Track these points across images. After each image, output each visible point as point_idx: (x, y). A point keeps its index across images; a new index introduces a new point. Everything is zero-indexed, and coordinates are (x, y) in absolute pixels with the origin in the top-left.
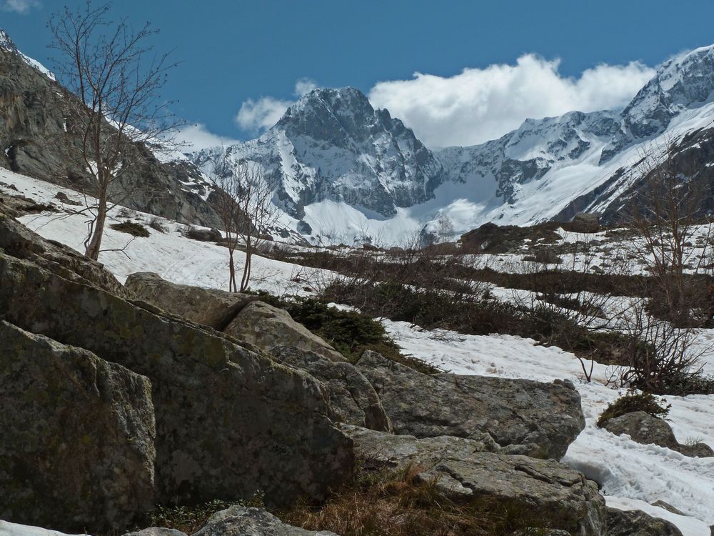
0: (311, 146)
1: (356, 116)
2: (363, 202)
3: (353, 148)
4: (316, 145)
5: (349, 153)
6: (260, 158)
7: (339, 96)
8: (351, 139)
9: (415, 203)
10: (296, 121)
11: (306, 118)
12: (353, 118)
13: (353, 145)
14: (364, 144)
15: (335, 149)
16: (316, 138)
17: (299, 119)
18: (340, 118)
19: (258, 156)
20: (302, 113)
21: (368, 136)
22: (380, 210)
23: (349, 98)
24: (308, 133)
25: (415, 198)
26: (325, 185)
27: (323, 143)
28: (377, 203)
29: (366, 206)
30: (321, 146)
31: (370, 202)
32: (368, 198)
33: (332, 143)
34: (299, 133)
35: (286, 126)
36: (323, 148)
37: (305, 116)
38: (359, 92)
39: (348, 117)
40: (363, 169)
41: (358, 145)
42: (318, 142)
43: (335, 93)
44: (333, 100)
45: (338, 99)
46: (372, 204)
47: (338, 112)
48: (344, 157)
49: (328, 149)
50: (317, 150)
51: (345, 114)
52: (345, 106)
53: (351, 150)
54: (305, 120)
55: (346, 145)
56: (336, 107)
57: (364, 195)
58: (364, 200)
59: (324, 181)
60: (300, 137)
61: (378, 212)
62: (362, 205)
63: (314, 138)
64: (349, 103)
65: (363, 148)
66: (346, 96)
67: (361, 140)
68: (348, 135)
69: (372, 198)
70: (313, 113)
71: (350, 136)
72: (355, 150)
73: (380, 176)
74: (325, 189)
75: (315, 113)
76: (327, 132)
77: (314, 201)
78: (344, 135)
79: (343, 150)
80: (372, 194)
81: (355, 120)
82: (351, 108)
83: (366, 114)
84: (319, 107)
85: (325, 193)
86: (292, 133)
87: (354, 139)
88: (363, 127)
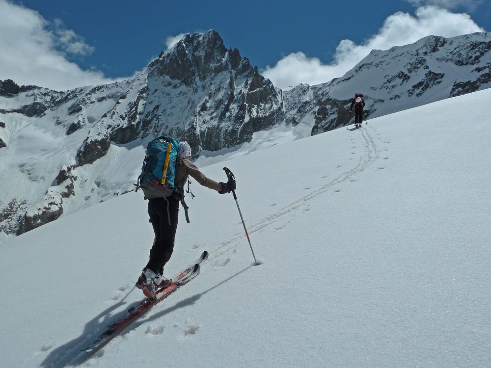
0: (165, 85)
1: (206, 56)
4: (170, 84)
5: (190, 92)
7: (201, 38)
8: (197, 78)
10: (162, 63)
11: (170, 60)
12: (203, 57)
14: (204, 83)
15: (184, 88)
16: (172, 78)
17: (164, 61)
20: (168, 55)
23: (206, 40)
24: (168, 74)
26: (155, 121)
27: (177, 82)
30: (174, 84)
33: (182, 82)
34: (162, 74)
36: (175, 87)
37: (170, 58)
39: (200, 57)
40: (190, 108)
41: (199, 84)
42: (172, 82)
43: (198, 37)
44: (195, 43)
45: (198, 42)
47: (196, 53)
48: (186, 96)
49: (179, 87)
50: (169, 89)
51: (199, 54)
54: (168, 61)
56: (196, 49)
59: (155, 119)
64: (205, 44)
65: (202, 86)
68: (197, 74)
70: (175, 55)
72: (195, 88)
73: (200, 115)
74: (152, 127)
75: (177, 55)
76: (181, 72)
77: (136, 139)
78: (194, 74)
79: (189, 88)
80: (184, 135)
81: (204, 60)
82: (206, 48)
83: (216, 54)
84: (180, 49)
85: (151, 131)
86: (156, 73)
87: (200, 78)
88: (209, 66)
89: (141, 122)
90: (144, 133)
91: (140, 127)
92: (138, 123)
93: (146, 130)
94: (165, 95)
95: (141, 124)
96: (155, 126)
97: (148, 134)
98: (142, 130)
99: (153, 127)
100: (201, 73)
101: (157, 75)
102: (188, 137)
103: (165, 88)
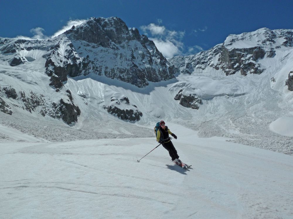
0: (85, 46)
1: (117, 30)
2: (120, 77)
3: (114, 47)
4: (88, 45)
5: (111, 50)
6: (45, 48)
8: (113, 43)
9: (162, 80)
10: (77, 32)
11: (84, 30)
12: (115, 31)
13: (114, 45)
14: (122, 45)
15: (101, 48)
17: (79, 31)
18: (106, 31)
19: (44, 47)
20: (81, 28)
21: (125, 41)
23: (113, 21)
24: (84, 39)
25: (162, 77)
26: (91, 65)
27: (94, 45)
28: (132, 78)
29: (123, 79)
30: (92, 46)
31: (126, 77)
32: (124, 74)
33: (99, 45)
34: (78, 39)
35: (70, 34)
36: (94, 47)
37: (83, 29)
38: (120, 19)
39: (112, 30)
40: (121, 57)
41: (118, 45)
42: (90, 44)
43: (104, 20)
44: (103, 23)
45: (106, 22)
46: (128, 78)
47: (105, 29)
48: (107, 52)
49: (97, 47)
50: (89, 48)
51: (110, 29)
52: (110, 25)
53: (113, 48)
54: (83, 31)
55: (109, 46)
56: (105, 26)
57: (121, 72)
58: (122, 75)
59: (90, 63)
60: (78, 41)
61: (133, 84)
62: (119, 79)
63: (88, 42)
64: (113, 23)
65: (121, 47)
66: (111, 21)
67: (120, 43)
68: (110, 41)
69: (128, 74)
70: (88, 28)
71: (113, 41)
72: (116, 48)
73: (134, 61)
74: (90, 68)
75: (90, 27)
76: (96, 38)
77: (80, 75)
79: (107, 48)
80: (128, 72)
81: (116, 32)
82: (114, 26)
83: (123, 30)
84: (93, 24)
85: (91, 71)
86: (73, 38)
87: (115, 43)
88: (121, 36)
89: (82, 64)
90: (85, 72)
91: (82, 67)
92: (80, 64)
94: (88, 51)
95: (82, 65)
96: (93, 68)
97: (89, 73)
98: (83, 69)
100: (115, 39)
101: (74, 39)
102: (132, 73)
103: (85, 47)
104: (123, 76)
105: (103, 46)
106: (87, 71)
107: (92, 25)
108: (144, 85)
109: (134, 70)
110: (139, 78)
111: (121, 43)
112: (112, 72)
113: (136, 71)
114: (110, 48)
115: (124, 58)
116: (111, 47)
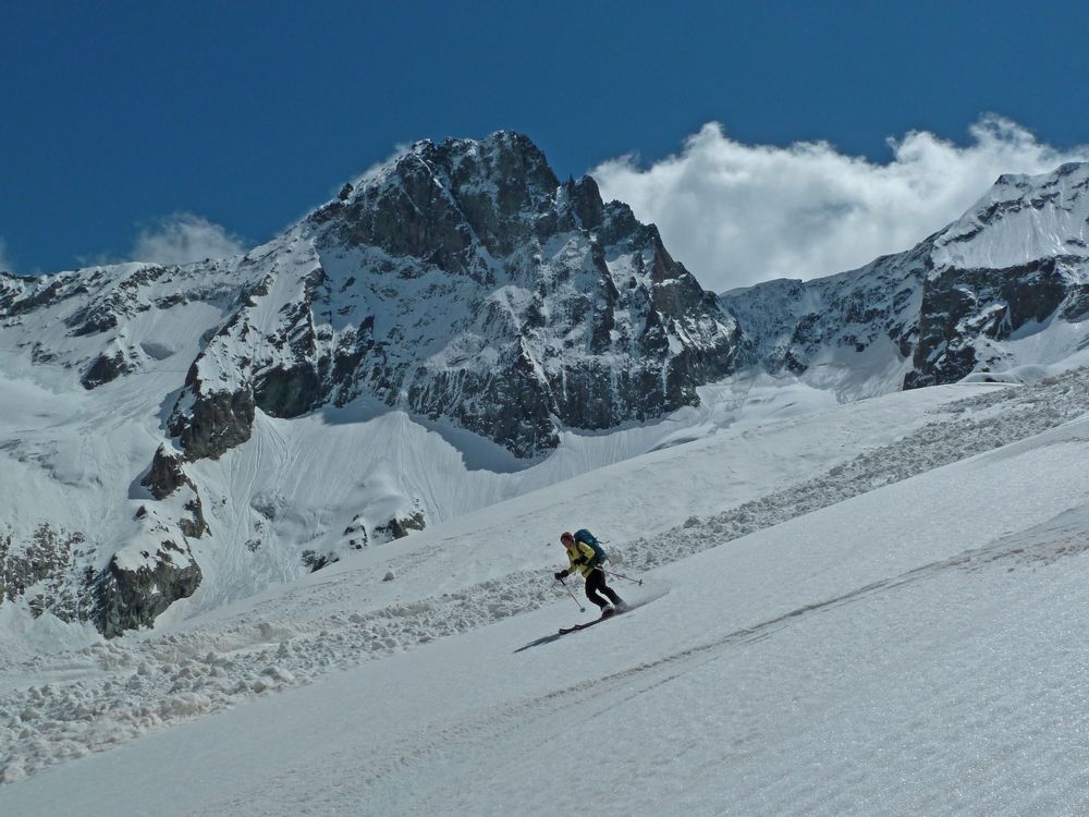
0: (373, 270)
1: (502, 195)
2: (461, 411)
3: (479, 270)
4: (388, 267)
5: (467, 287)
7: (474, 151)
8: (482, 251)
10: (354, 212)
11: (379, 204)
12: (494, 197)
13: (483, 263)
14: (511, 260)
15: (436, 275)
16: (394, 251)
17: (362, 206)
18: (463, 199)
20: (373, 193)
21: (526, 241)
22: (506, 436)
23: (495, 153)
24: (377, 242)
26: (371, 360)
27: (410, 263)
28: (502, 413)
29: (468, 421)
30: (401, 268)
31: (481, 411)
32: (479, 397)
33: (430, 261)
34: (354, 242)
35: (327, 225)
36: (407, 274)
37: (379, 199)
38: (523, 139)
39: (483, 195)
41: (495, 263)
42: (396, 261)
43: (465, 148)
44: (457, 161)
45: (469, 159)
46: (487, 417)
47: (463, 188)
48: (452, 296)
49: (420, 274)
50: (388, 280)
51: (478, 190)
52: (483, 172)
53: (476, 277)
54: (375, 208)
55: (466, 265)
56: (462, 177)
57: (470, 390)
58: (467, 404)
59: (370, 352)
60: (355, 251)
61: (496, 441)
62: (457, 420)
63: (390, 251)
64: (493, 164)
65: (507, 269)
66: (491, 150)
67: (507, 249)
68: (475, 241)
69: (491, 398)
70: (397, 191)
71: (483, 243)
72: (484, 274)
73: (531, 337)
74: (365, 374)
75: (403, 190)
76: (422, 235)
77: (321, 405)
78: (467, 239)
79: (456, 277)
80: (492, 388)
81: (498, 201)
82: (497, 174)
83: (531, 188)
84: (415, 175)
85: (363, 384)
86: (337, 240)
87: (490, 251)
88: (517, 218)
89: (332, 360)
90: (342, 391)
91: (330, 371)
92: (325, 361)
93: (348, 384)
94: (382, 294)
95: (332, 365)
96: (377, 371)
97: (355, 395)
98: (335, 382)
99: (370, 374)
100: (491, 236)
101: (341, 244)
102: (507, 392)
103: (374, 278)
104: (473, 405)
105: (442, 267)
106: (351, 390)
107: (410, 178)
108: (540, 447)
109: (517, 380)
110: (528, 417)
111: (512, 251)
112: (436, 393)
113: (521, 383)
114: (468, 273)
115: (497, 325)
116: (471, 269)
